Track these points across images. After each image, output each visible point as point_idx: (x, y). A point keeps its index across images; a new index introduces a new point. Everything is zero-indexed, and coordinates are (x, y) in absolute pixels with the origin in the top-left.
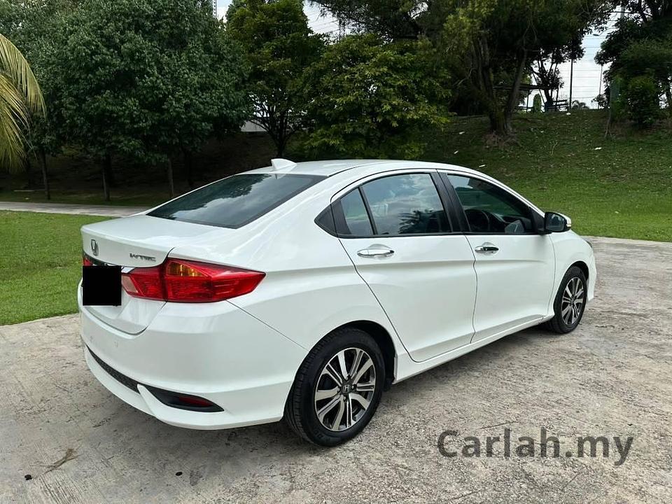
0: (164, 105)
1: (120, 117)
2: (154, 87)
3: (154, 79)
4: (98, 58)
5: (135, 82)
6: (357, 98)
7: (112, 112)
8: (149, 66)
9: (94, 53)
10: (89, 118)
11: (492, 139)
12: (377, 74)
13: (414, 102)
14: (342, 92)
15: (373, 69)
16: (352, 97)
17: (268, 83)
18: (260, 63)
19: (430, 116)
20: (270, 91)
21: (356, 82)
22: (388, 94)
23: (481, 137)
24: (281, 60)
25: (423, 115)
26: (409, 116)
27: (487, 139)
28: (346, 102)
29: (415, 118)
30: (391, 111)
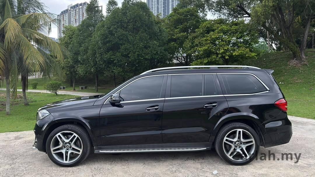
0: (129, 55)
1: (114, 60)
5: (120, 47)
7: (112, 58)
11: (294, 62)
12: (217, 36)
13: (239, 47)
14: (203, 45)
15: (216, 35)
16: (206, 48)
17: (177, 43)
18: (174, 36)
19: (245, 53)
20: (177, 47)
21: (209, 40)
22: (223, 45)
23: (288, 61)
24: (182, 34)
25: (241, 53)
26: (234, 54)
27: (290, 63)
28: (203, 49)
29: (237, 54)
30: (225, 52)
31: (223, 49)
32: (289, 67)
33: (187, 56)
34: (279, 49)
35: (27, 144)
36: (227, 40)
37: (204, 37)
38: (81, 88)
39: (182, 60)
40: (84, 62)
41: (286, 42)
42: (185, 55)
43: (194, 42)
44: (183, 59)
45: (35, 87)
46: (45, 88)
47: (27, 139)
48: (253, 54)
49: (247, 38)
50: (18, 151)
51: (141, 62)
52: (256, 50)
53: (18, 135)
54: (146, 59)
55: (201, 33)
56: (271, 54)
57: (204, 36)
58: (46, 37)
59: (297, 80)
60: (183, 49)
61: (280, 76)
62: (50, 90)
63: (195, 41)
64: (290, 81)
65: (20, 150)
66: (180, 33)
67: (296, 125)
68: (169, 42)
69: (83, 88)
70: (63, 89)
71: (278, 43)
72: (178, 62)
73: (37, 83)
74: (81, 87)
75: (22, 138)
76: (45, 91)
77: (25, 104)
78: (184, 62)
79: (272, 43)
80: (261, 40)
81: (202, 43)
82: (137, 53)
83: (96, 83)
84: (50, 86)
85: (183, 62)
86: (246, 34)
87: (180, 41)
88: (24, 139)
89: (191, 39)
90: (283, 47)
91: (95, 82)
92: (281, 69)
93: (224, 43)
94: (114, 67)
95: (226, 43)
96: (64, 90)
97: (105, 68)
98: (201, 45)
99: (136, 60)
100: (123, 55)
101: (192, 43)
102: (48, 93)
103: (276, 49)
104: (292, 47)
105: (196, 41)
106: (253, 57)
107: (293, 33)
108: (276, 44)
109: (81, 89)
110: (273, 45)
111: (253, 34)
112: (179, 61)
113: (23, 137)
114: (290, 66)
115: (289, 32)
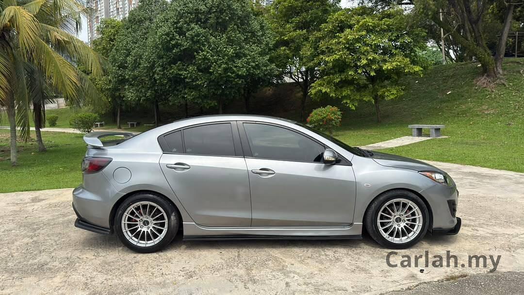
0: (211, 69)
1: (186, 78)
2: (205, 58)
3: (205, 53)
4: (173, 42)
5: (195, 56)
6: (342, 56)
7: (181, 75)
8: (203, 45)
9: (172, 39)
10: (170, 80)
11: (483, 81)
12: (357, 37)
13: (392, 55)
14: (332, 52)
15: (355, 34)
16: (338, 56)
17: (290, 49)
18: (284, 35)
19: (403, 66)
20: (291, 54)
21: (342, 44)
22: (365, 51)
23: (473, 79)
24: (298, 32)
25: (397, 65)
26: (385, 67)
27: (478, 81)
28: (333, 60)
29: (389, 68)
30: (369, 64)
31: (367, 59)
32: (475, 89)
33: (306, 72)
34: (460, 58)
35: (53, 208)
36: (374, 42)
37: (335, 37)
38: (129, 125)
39: (298, 77)
40: (135, 81)
41: (471, 47)
42: (303, 69)
43: (318, 46)
44: (300, 76)
45: (53, 124)
46: (71, 125)
47: (52, 201)
48: (417, 68)
49: (407, 39)
50: (40, 219)
51: (229, 81)
52: (421, 60)
53: (37, 196)
54: (238, 76)
55: (331, 31)
56: (447, 68)
57: (335, 35)
58: (72, 38)
59: (487, 109)
60: (301, 59)
61: (461, 104)
62: (79, 128)
63: (320, 46)
64: (475, 111)
65: (43, 217)
66: (295, 30)
67: (480, 180)
68: (277, 47)
69: (133, 124)
70: (100, 126)
71: (459, 49)
72: (292, 81)
73: (57, 117)
74: (129, 123)
75: (44, 200)
76: (71, 131)
77: (40, 150)
78: (302, 80)
79: (450, 48)
80: (431, 43)
81: (332, 48)
82: (224, 66)
83: (156, 117)
84: (80, 121)
85: (300, 81)
86: (406, 34)
87: (296, 45)
88: (47, 202)
89: (312, 41)
90: (467, 55)
91: (154, 116)
92: (461, 92)
93: (368, 48)
94: (185, 89)
95: (371, 48)
96: (102, 128)
97: (170, 91)
98: (330, 51)
99: (222, 78)
100: (199, 70)
101: (316, 49)
102: (76, 133)
103: (455, 59)
104: (481, 56)
105: (322, 45)
106: (415, 73)
107: (484, 32)
108: (455, 51)
109: (130, 127)
110: (451, 52)
111: (417, 33)
112: (294, 80)
113: (45, 198)
114: (476, 86)
115: (476, 30)
